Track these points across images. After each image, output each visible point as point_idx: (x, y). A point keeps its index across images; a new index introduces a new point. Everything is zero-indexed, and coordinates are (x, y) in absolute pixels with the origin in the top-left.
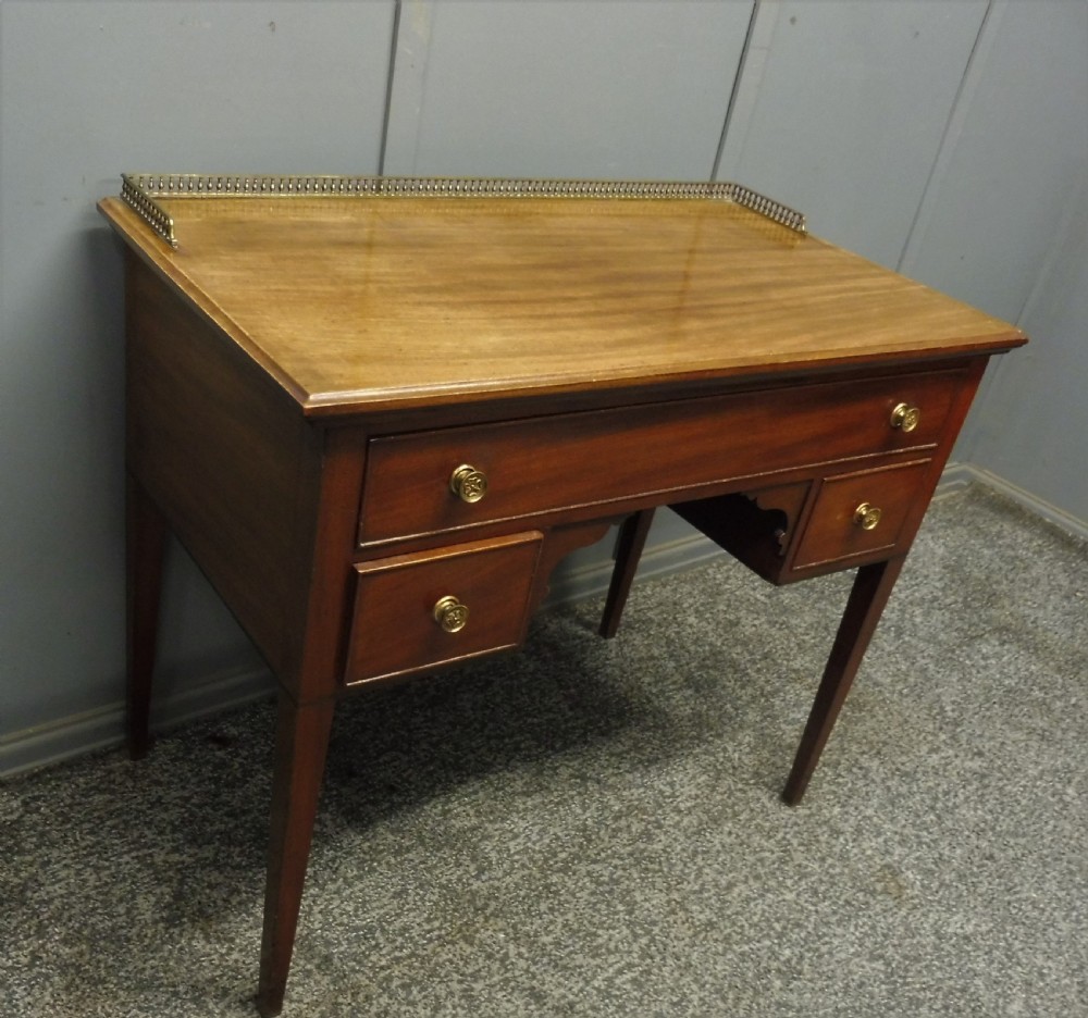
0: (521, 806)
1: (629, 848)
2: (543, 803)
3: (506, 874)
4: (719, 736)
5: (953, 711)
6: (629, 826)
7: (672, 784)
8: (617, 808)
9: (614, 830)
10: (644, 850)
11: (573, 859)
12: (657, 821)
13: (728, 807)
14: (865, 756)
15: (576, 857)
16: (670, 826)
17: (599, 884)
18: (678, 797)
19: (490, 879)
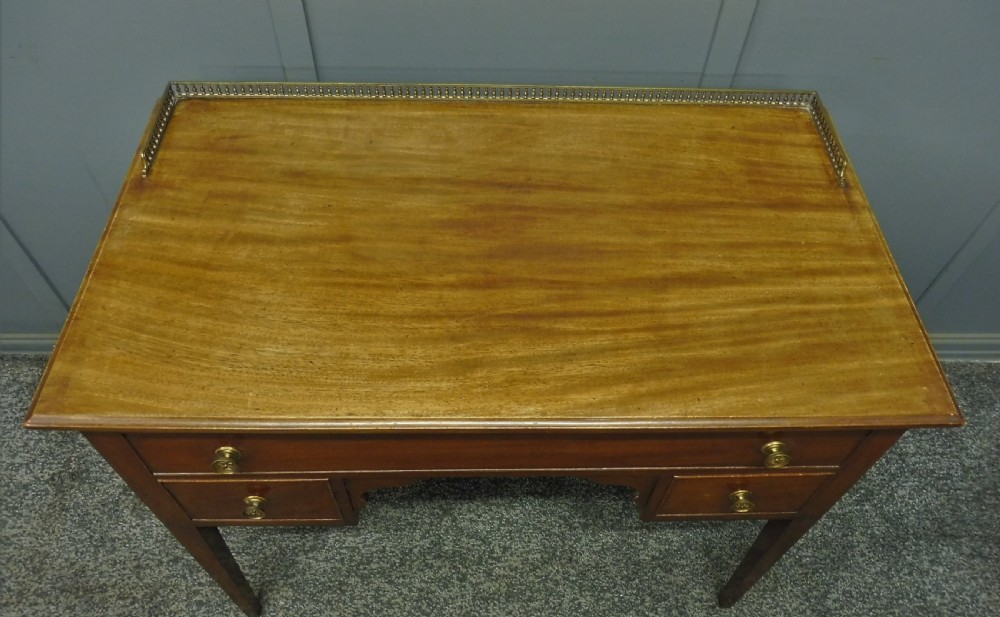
0: (383, 514)
1: (423, 585)
2: (399, 518)
3: (326, 560)
4: (585, 527)
5: (835, 601)
6: (440, 568)
7: (505, 549)
8: (447, 548)
9: (427, 565)
10: (433, 592)
11: (379, 573)
12: (464, 575)
13: (531, 590)
14: (698, 604)
15: (382, 573)
16: (471, 582)
17: (377, 601)
18: (499, 562)
19: (313, 558)
